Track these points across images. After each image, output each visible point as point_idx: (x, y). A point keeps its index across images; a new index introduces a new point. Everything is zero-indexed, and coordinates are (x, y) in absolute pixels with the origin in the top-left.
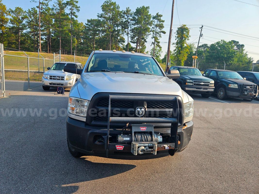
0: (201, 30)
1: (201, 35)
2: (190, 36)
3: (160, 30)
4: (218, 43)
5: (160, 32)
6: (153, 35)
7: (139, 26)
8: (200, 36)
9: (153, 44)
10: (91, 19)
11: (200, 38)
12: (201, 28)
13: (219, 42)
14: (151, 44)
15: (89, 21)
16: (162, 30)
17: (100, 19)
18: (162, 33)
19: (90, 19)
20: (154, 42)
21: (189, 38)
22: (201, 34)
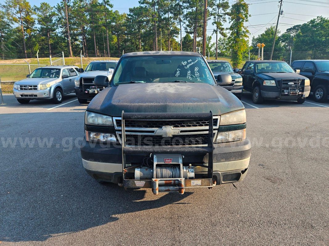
0: (280, 5)
1: (281, 13)
2: (250, 16)
3: (224, 11)
4: (312, 22)
5: (224, 14)
6: (215, 19)
7: (194, 9)
8: (279, 14)
9: (214, 32)
10: (134, 7)
11: (279, 16)
12: (281, 2)
13: (314, 20)
14: (212, 33)
15: (131, 10)
16: (226, 12)
17: (142, 5)
18: (226, 15)
19: (132, 8)
20: (216, 28)
21: (249, 18)
22: (281, 10)
